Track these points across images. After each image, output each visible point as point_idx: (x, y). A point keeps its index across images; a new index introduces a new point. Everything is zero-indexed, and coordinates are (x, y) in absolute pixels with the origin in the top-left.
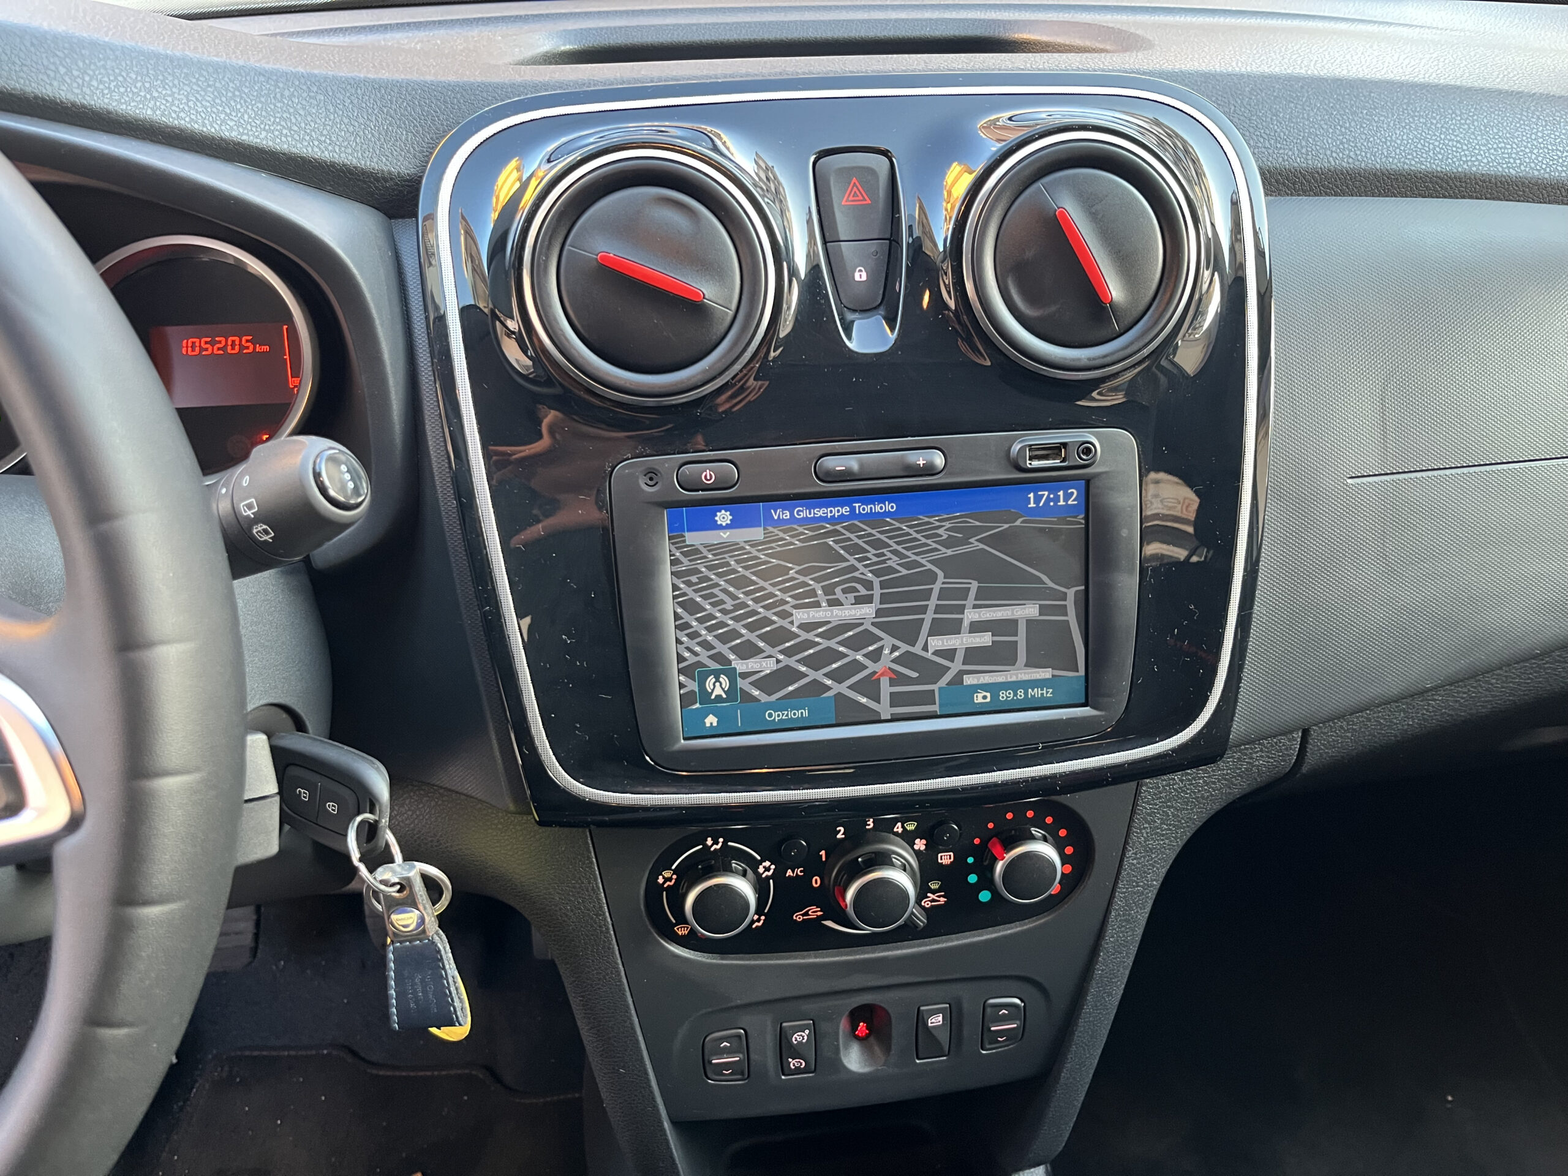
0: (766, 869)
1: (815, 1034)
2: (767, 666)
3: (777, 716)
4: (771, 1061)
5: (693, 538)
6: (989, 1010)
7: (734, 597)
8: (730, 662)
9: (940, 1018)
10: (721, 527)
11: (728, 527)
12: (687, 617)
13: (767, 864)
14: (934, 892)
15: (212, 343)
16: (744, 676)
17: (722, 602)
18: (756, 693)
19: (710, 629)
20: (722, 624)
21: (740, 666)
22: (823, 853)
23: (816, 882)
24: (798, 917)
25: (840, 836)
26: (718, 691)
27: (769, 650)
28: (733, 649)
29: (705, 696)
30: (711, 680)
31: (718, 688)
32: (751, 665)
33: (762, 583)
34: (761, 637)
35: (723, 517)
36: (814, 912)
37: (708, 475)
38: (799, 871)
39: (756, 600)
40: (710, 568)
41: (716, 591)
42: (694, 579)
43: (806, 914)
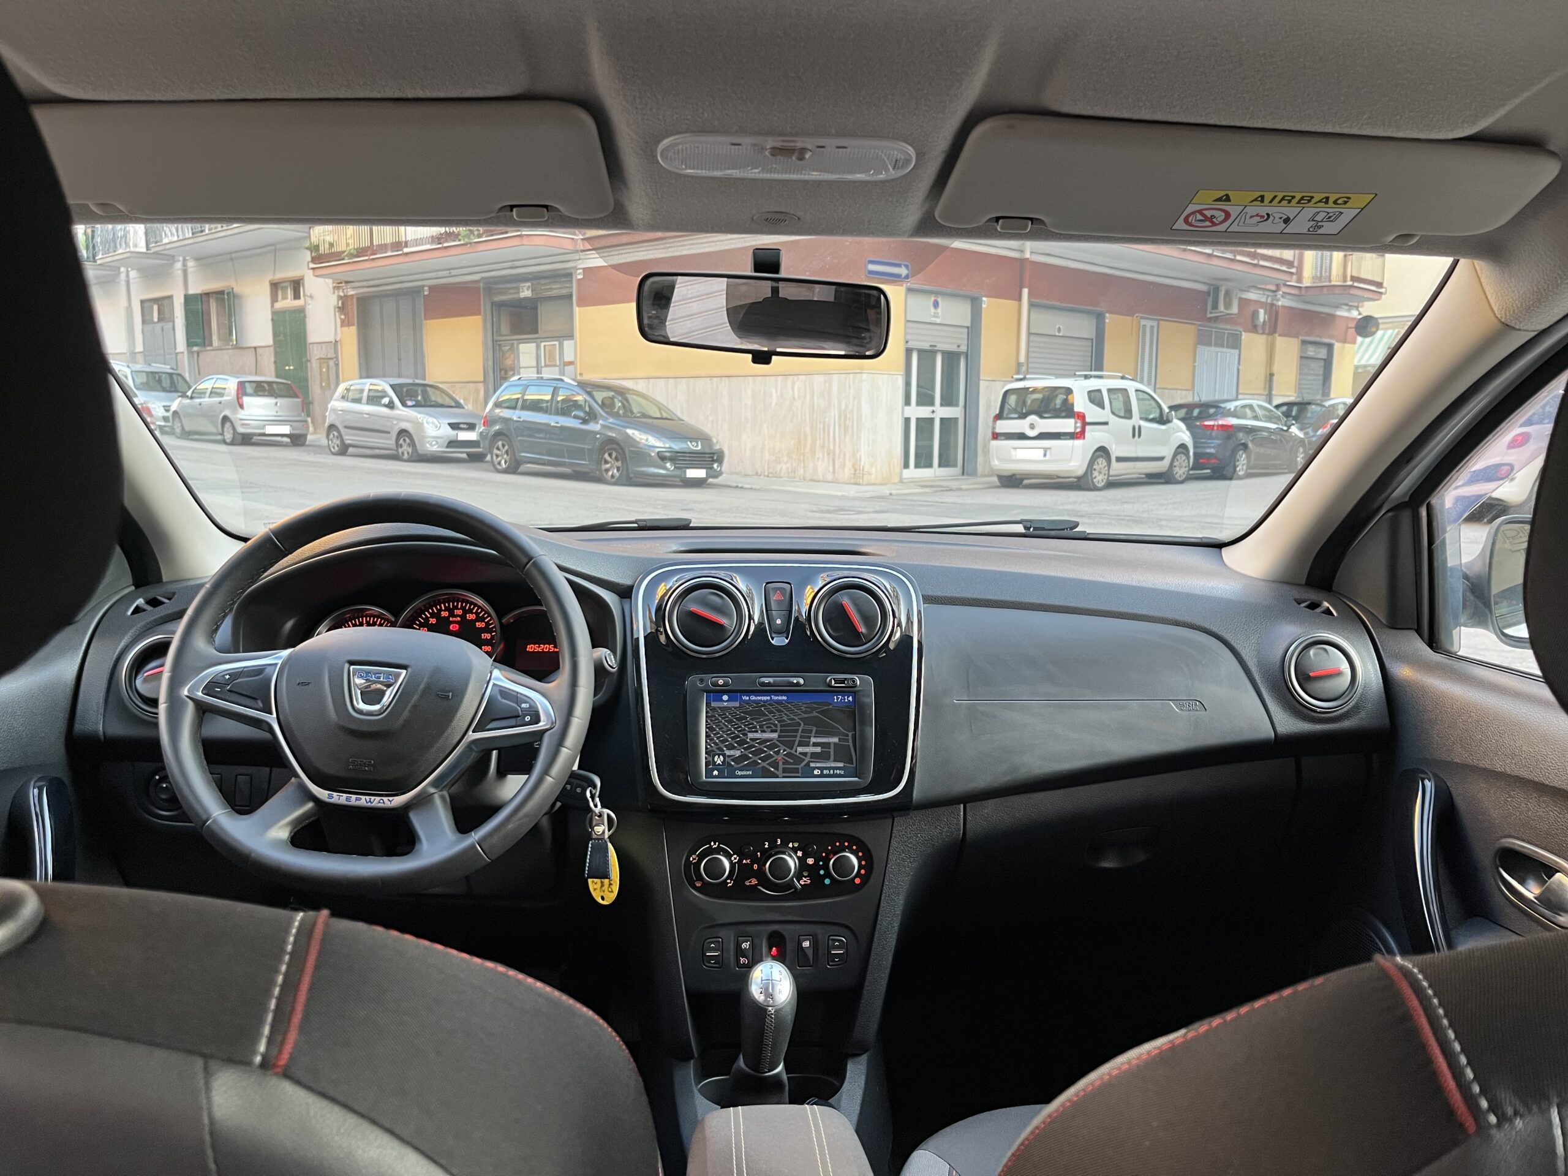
0: (735, 858)
1: (753, 945)
2: (737, 753)
3: (740, 773)
4: (732, 958)
5: (714, 704)
6: (830, 942)
7: (727, 726)
8: (724, 751)
9: (808, 943)
10: (724, 701)
11: (727, 701)
12: (710, 733)
13: (735, 856)
14: (805, 877)
15: (539, 647)
16: (729, 756)
17: (722, 728)
18: (733, 763)
19: (718, 738)
20: (722, 736)
21: (728, 753)
22: (759, 854)
23: (755, 867)
24: (747, 883)
25: (766, 846)
26: (719, 762)
27: (738, 747)
28: (725, 746)
29: (714, 763)
30: (717, 757)
31: (719, 760)
32: (732, 752)
33: (737, 722)
34: (736, 742)
35: (725, 698)
36: (754, 882)
37: (721, 682)
38: (748, 861)
39: (735, 728)
40: (719, 715)
41: (721, 724)
42: (713, 719)
43: (751, 882)
